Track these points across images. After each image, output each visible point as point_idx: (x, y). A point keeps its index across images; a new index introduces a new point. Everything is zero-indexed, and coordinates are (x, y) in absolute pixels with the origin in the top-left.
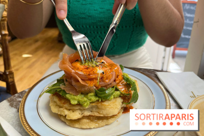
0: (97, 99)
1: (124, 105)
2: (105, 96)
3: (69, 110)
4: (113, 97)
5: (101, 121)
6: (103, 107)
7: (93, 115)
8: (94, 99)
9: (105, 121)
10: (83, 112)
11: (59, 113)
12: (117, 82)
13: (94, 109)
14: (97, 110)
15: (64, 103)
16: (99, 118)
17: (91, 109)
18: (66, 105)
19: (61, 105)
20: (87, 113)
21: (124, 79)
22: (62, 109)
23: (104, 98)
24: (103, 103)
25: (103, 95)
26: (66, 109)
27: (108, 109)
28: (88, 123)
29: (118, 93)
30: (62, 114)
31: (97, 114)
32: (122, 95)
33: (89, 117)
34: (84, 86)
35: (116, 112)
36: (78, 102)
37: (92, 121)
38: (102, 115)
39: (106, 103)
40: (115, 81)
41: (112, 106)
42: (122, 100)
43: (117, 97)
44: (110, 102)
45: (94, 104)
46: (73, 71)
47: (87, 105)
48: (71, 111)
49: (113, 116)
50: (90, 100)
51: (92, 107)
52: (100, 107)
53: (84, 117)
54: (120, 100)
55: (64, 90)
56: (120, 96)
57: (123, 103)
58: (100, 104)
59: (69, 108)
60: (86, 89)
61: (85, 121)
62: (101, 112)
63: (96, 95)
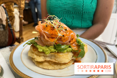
0: (55, 50)
1: (74, 58)
2: (60, 50)
3: (38, 55)
4: (66, 51)
5: (56, 66)
6: (58, 56)
7: (52, 60)
8: (53, 50)
9: (59, 66)
10: (45, 58)
11: (31, 57)
12: (71, 43)
13: (53, 57)
14: (54, 58)
15: (35, 51)
16: (55, 64)
17: (51, 57)
18: (36, 52)
19: (33, 52)
20: (48, 59)
21: (76, 41)
22: (33, 54)
23: (59, 51)
24: (59, 54)
25: (59, 49)
26: (36, 54)
27: (61, 58)
28: (48, 65)
29: (70, 49)
30: (33, 57)
31: (54, 61)
32: (73, 51)
33: (49, 62)
34: (47, 41)
35: (67, 61)
36: (43, 51)
37: (50, 64)
38: (57, 62)
39: (61, 54)
40: (70, 42)
41: (65, 57)
42: (73, 55)
43: (69, 52)
44: (63, 54)
45: (52, 54)
46: (43, 31)
47: (48, 53)
48: (38, 56)
49: (65, 64)
50: (50, 50)
51: (52, 56)
52: (56, 56)
53: (46, 61)
54: (71, 54)
55: (37, 43)
56: (71, 52)
57: (73, 56)
58: (56, 54)
59: (37, 54)
60: (49, 43)
61: (46, 64)
62: (57, 60)
63: (55, 48)
